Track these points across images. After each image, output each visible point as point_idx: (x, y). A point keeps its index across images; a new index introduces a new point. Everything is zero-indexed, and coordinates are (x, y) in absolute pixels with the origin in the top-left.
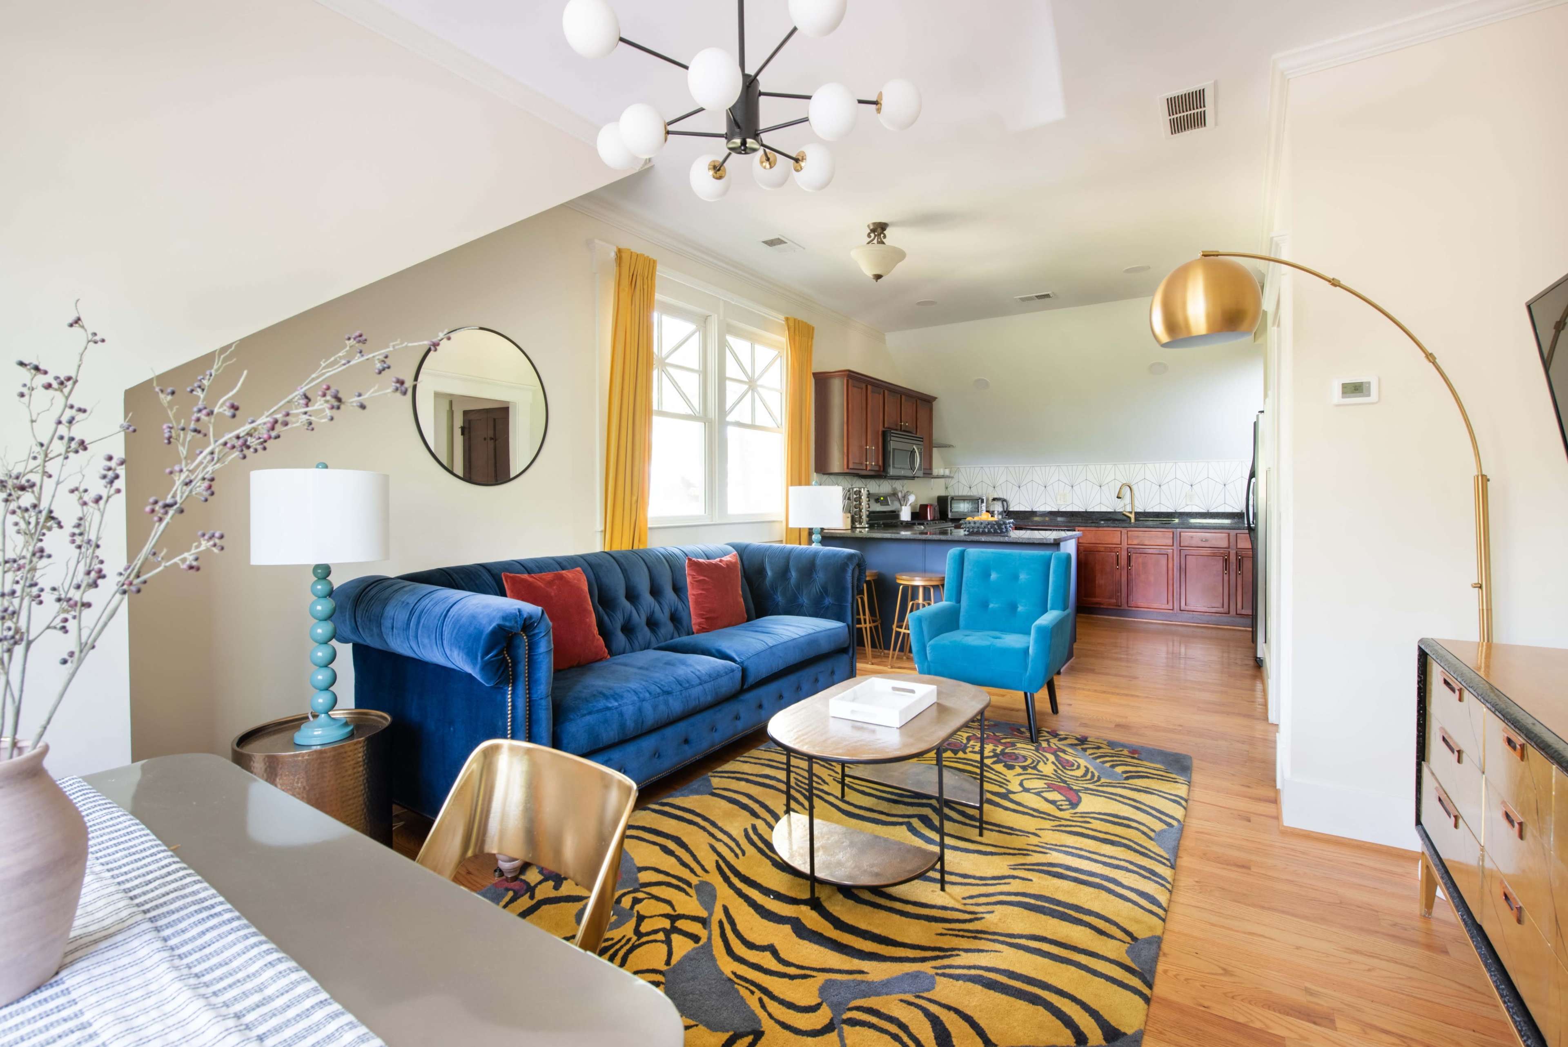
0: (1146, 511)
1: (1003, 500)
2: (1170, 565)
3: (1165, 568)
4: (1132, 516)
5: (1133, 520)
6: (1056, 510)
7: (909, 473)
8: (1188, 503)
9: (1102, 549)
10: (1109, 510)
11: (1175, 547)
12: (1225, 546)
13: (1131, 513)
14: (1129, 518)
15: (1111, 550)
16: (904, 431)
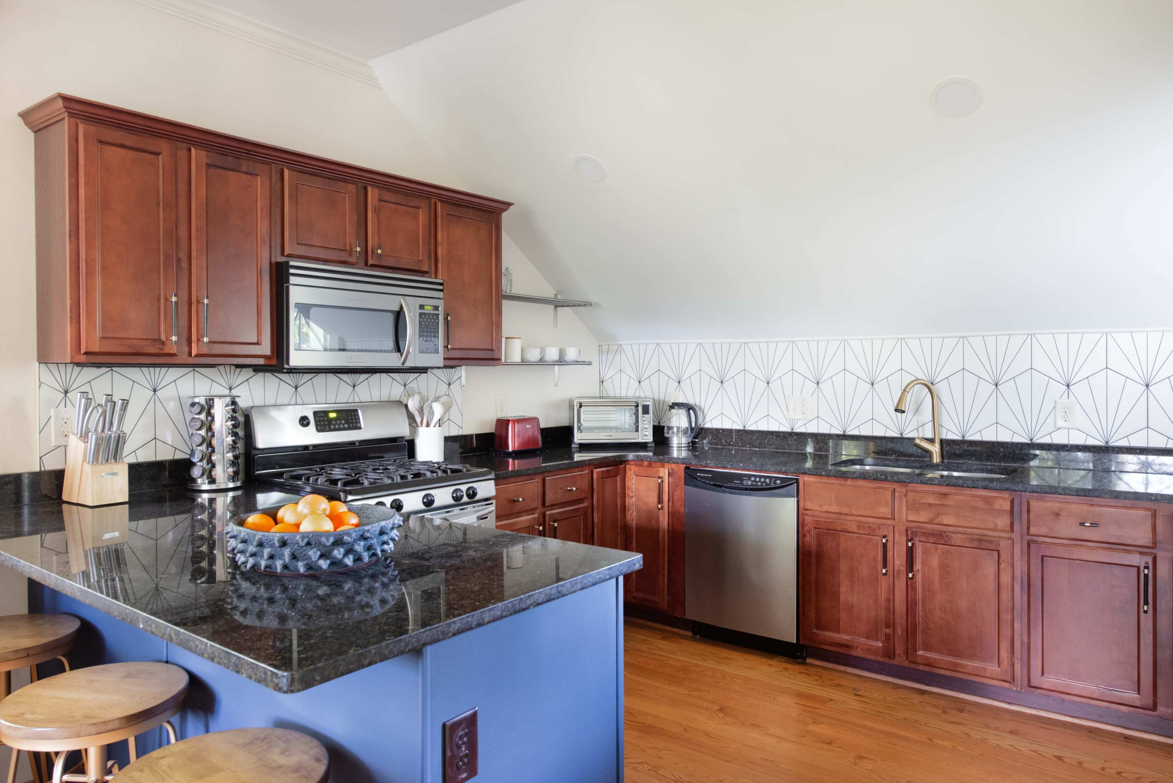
0: (970, 437)
1: (689, 408)
2: (1005, 578)
3: (991, 584)
4: (935, 449)
5: (936, 459)
6: (788, 430)
7: (393, 360)
8: (1061, 423)
9: (854, 528)
10: (890, 434)
11: (1016, 535)
12: (1141, 543)
13: (931, 441)
14: (928, 453)
15: (871, 531)
16: (374, 266)
